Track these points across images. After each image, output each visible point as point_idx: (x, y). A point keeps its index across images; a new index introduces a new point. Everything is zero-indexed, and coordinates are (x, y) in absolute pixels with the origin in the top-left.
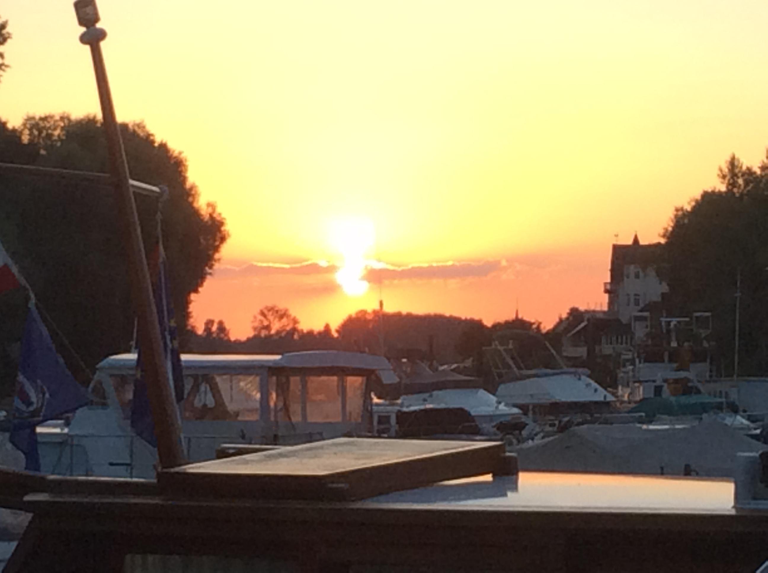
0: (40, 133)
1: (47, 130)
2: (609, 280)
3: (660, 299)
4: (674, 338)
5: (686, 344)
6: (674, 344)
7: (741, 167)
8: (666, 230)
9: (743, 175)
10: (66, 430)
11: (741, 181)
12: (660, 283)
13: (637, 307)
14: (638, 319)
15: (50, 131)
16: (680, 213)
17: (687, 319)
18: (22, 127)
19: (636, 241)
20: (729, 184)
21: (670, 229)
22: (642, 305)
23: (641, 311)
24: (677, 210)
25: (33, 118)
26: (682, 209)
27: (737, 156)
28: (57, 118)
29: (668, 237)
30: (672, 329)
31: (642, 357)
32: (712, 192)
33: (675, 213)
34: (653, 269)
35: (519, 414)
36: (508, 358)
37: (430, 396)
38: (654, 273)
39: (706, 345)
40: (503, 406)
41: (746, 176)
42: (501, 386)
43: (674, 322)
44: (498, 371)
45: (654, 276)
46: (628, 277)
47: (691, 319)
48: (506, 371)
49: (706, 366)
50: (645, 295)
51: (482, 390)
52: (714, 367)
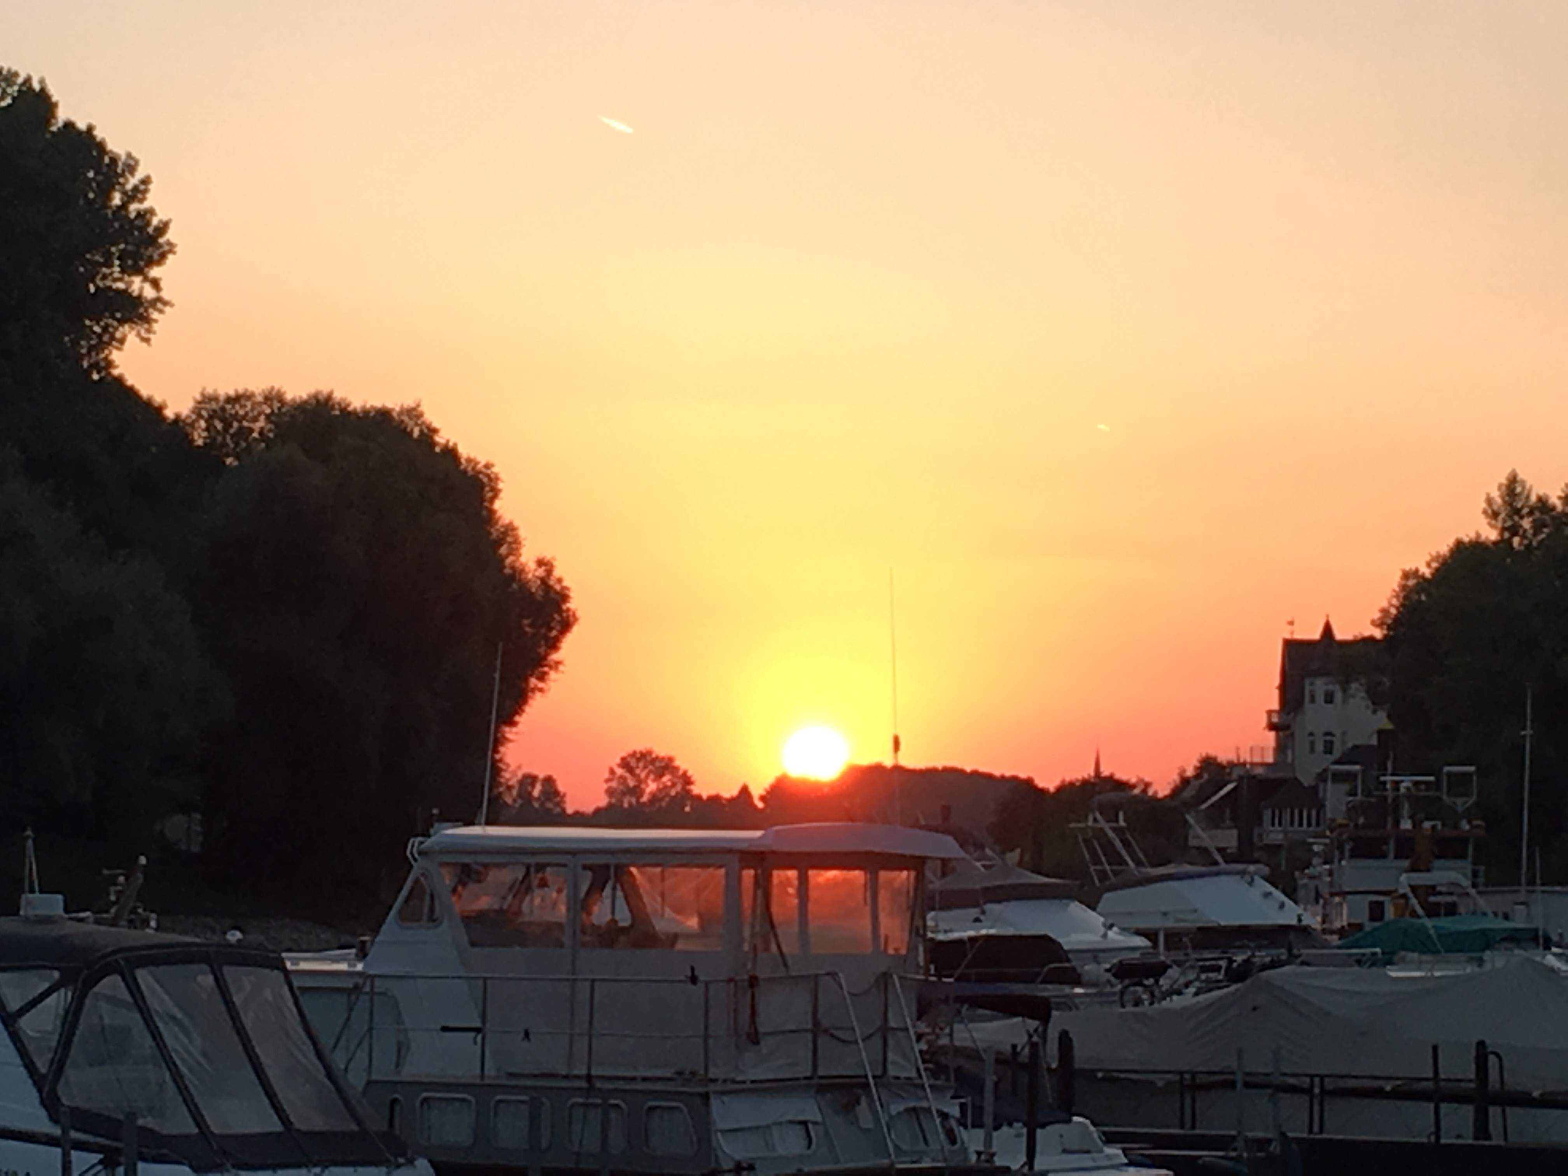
0: (228, 425)
1: (240, 422)
2: (1275, 706)
3: (1374, 741)
4: (1406, 813)
5: (1427, 825)
6: (1406, 825)
7: (1528, 497)
8: (1385, 611)
9: (1531, 513)
10: (360, 967)
11: (1526, 523)
12: (1375, 712)
13: (1328, 756)
14: (1338, 777)
15: (245, 424)
16: (1411, 582)
17: (1432, 778)
18: (194, 417)
19: (1328, 630)
20: (1504, 529)
21: (1393, 611)
22: (1337, 754)
23: (1337, 762)
24: (1406, 575)
25: (214, 398)
26: (1416, 573)
27: (1521, 476)
28: (260, 399)
29: (1389, 628)
30: (1404, 795)
31: (1347, 847)
32: (1470, 542)
33: (1403, 582)
34: (1361, 685)
35: (1146, 947)
36: (1118, 844)
37: (983, 912)
38: (1363, 694)
39: (1464, 825)
40: (1116, 933)
41: (1537, 514)
42: (1106, 895)
43: (1406, 782)
44: (1099, 867)
45: (1362, 698)
46: (1313, 700)
47: (1438, 780)
48: (1115, 868)
49: (1467, 865)
50: (1344, 733)
51: (1077, 903)
52: (1482, 868)
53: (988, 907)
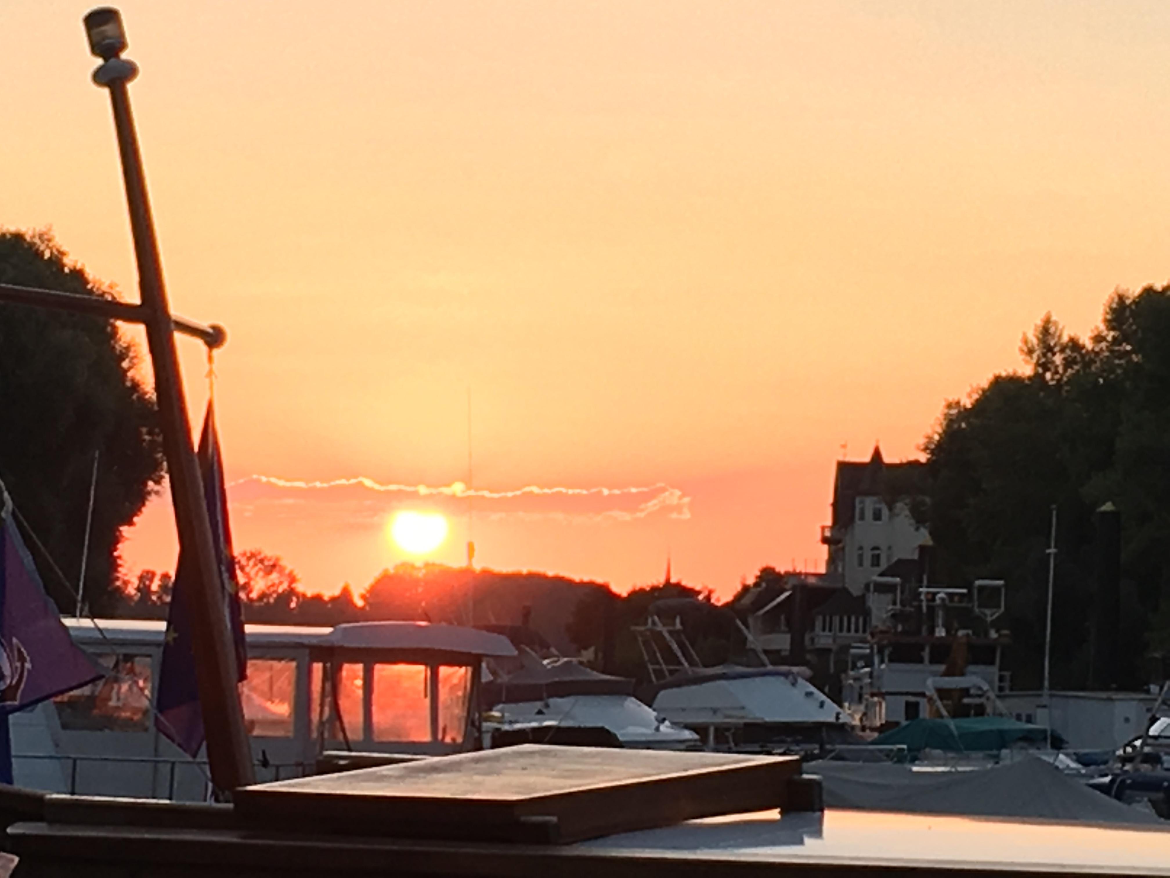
2: (829, 522)
3: (916, 557)
4: (940, 621)
5: (961, 633)
6: (941, 632)
7: (1060, 337)
8: (930, 438)
9: (1062, 351)
11: (1058, 359)
12: (917, 529)
13: (875, 568)
14: (881, 588)
16: (954, 411)
17: (964, 591)
19: (877, 454)
20: (1038, 364)
21: (937, 437)
22: (884, 565)
23: (882, 575)
24: (949, 406)
26: (957, 405)
27: (1054, 318)
29: (932, 452)
30: (939, 606)
31: (887, 652)
32: (1007, 377)
33: (946, 411)
34: (906, 504)
35: (696, 740)
36: (675, 646)
37: (547, 706)
38: (907, 512)
39: (993, 635)
40: (667, 727)
41: (1068, 352)
42: (662, 693)
43: (942, 594)
44: (657, 667)
45: (906, 516)
46: (862, 518)
47: (970, 591)
48: (672, 667)
49: (994, 671)
50: (890, 548)
51: (633, 699)
52: (1007, 674)
53: (552, 701)
